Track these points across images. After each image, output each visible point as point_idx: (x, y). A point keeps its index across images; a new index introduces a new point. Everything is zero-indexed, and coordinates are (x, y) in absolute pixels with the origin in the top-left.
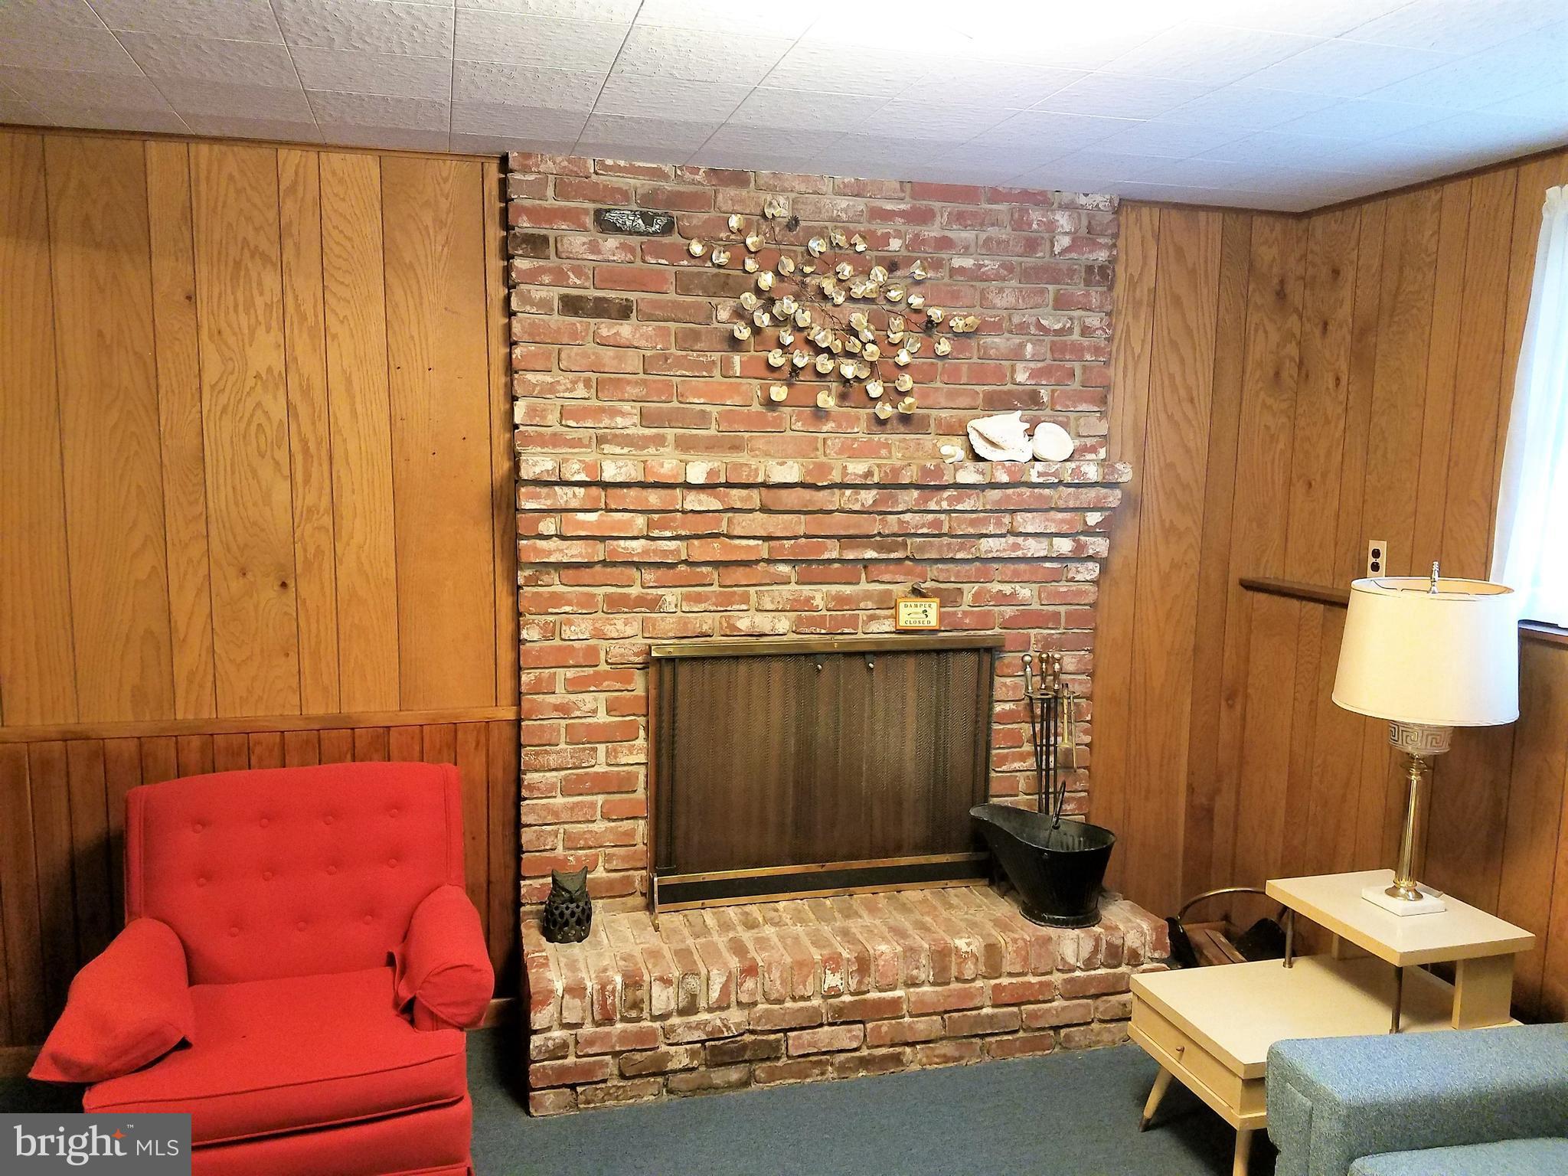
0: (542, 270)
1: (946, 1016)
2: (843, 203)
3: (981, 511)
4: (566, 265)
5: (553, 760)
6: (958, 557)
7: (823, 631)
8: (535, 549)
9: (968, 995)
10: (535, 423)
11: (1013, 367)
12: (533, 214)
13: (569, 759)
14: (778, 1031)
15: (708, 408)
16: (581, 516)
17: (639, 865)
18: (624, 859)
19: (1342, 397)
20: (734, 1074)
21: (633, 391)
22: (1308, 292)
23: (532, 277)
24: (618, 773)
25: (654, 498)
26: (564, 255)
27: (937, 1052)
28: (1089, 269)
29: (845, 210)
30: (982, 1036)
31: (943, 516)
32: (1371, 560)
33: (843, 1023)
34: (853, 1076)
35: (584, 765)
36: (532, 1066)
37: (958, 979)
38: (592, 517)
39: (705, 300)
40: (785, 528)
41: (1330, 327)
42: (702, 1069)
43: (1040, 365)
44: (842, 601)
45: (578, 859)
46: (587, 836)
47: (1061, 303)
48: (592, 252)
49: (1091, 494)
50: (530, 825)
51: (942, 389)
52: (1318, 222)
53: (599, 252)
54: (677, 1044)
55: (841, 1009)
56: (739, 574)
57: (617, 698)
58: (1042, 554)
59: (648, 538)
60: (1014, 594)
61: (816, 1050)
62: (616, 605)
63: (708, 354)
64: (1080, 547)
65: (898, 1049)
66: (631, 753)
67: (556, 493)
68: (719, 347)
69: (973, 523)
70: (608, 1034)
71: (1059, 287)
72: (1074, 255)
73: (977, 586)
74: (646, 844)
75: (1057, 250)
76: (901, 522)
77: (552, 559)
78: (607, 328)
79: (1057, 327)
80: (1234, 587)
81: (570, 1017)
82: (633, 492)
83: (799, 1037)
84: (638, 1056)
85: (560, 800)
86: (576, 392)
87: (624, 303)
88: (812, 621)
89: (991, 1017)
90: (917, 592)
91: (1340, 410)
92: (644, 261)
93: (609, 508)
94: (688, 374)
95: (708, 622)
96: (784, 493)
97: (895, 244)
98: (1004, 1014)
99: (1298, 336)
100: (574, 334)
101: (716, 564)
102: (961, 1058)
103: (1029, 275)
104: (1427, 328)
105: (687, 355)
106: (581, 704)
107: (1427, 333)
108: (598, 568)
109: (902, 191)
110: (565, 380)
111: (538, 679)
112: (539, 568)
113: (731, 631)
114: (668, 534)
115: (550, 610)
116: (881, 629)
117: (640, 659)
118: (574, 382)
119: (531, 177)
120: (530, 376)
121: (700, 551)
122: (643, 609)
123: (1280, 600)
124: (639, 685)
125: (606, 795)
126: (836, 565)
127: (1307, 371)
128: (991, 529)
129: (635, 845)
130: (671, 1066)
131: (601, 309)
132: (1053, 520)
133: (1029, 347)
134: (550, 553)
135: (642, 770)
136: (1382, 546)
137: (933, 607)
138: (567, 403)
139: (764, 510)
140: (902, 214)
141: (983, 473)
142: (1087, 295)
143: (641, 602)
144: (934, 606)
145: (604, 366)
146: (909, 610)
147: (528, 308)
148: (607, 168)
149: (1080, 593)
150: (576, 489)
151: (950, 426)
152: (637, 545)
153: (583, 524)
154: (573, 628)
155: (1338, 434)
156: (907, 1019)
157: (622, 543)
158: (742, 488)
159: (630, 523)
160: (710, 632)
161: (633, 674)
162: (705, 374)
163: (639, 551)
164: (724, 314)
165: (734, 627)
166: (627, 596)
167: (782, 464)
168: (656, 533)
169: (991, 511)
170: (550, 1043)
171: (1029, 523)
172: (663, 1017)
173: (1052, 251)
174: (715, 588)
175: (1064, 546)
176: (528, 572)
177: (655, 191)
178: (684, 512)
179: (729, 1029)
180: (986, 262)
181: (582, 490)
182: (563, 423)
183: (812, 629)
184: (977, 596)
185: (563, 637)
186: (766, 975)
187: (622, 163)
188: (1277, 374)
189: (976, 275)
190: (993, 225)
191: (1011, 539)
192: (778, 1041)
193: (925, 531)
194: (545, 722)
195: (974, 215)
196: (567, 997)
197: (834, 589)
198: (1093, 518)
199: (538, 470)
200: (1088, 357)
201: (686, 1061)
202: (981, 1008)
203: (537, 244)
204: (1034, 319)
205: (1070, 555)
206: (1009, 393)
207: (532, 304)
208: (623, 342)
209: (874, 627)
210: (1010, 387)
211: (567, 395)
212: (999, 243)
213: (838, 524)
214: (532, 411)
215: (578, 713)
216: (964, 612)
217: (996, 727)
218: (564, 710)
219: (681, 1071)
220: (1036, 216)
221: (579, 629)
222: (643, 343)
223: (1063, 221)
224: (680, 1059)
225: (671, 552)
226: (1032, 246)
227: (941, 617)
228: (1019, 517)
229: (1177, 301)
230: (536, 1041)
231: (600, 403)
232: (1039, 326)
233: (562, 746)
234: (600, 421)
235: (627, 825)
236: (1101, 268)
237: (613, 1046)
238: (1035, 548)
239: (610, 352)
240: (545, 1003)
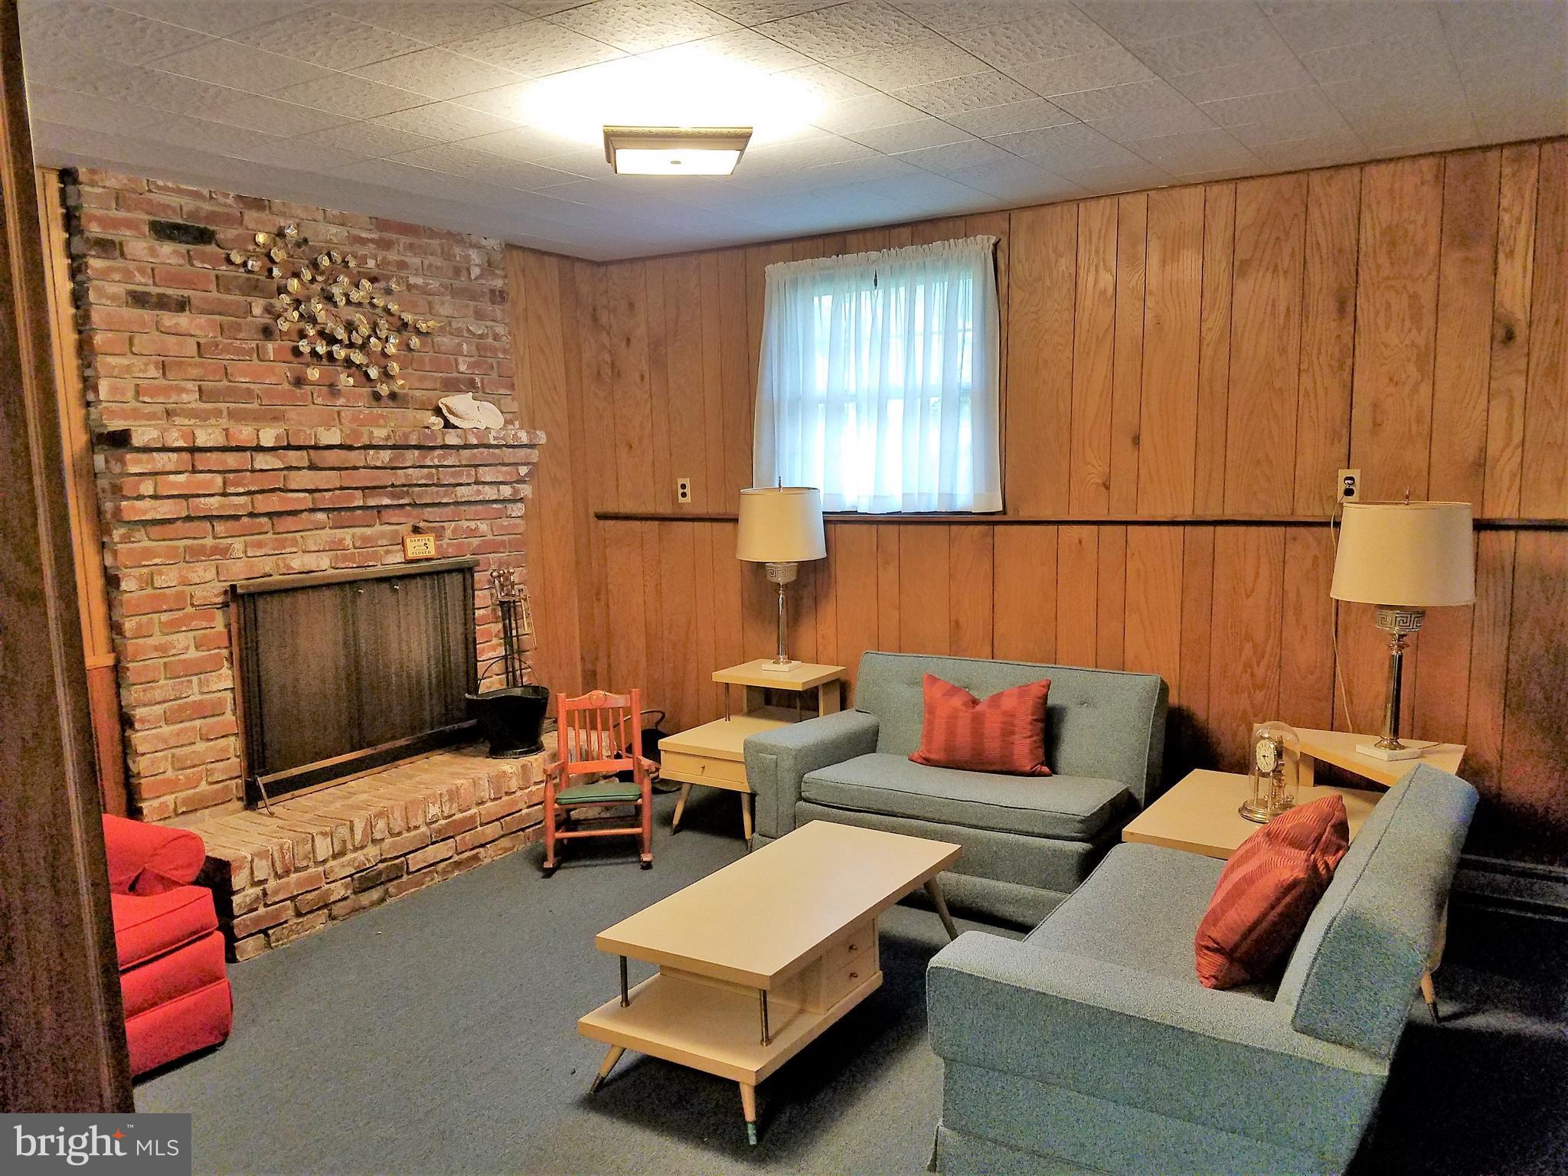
0: (110, 269)
1: (502, 820)
2: (334, 229)
3: (458, 466)
4: (132, 266)
5: (158, 695)
6: (444, 501)
7: (354, 565)
8: (133, 508)
9: (514, 802)
10: (116, 399)
11: (456, 360)
12: (103, 222)
13: (171, 692)
14: (400, 856)
15: (252, 386)
16: (172, 477)
17: (235, 775)
18: (223, 771)
19: (647, 387)
20: (375, 894)
21: (194, 372)
22: (611, 316)
23: (104, 275)
24: (211, 699)
25: (232, 460)
26: (129, 257)
27: (499, 847)
28: (492, 291)
29: (335, 235)
30: (523, 830)
31: (434, 470)
32: (681, 491)
33: (443, 840)
34: (451, 876)
35: (183, 696)
36: (235, 921)
37: (507, 793)
38: (181, 478)
39: (241, 298)
40: (328, 482)
41: (632, 342)
42: (352, 896)
43: (473, 359)
44: (365, 539)
45: (187, 777)
46: (193, 756)
47: (479, 315)
48: (152, 256)
49: (523, 452)
50: (143, 754)
51: (412, 374)
52: (613, 268)
53: (157, 256)
54: (334, 881)
55: (440, 830)
56: (289, 523)
57: (204, 635)
58: (494, 497)
59: (224, 494)
60: (477, 528)
61: (426, 864)
62: (195, 555)
63: (249, 342)
64: (516, 491)
65: (476, 851)
66: (221, 681)
67: (154, 459)
68: (256, 336)
69: (453, 475)
70: (288, 883)
71: (477, 303)
72: (483, 282)
73: (453, 524)
74: (238, 757)
75: (473, 277)
76: (407, 476)
77: (148, 517)
78: (169, 319)
79: (480, 332)
80: (592, 518)
81: (259, 876)
82: (215, 455)
83: (415, 857)
84: (309, 896)
85: (166, 730)
86: (148, 373)
87: (181, 299)
88: (345, 558)
89: (528, 814)
90: (416, 530)
91: (646, 396)
92: (192, 265)
93: (196, 469)
94: (234, 358)
95: (267, 565)
96: (327, 453)
97: (371, 263)
98: (535, 811)
99: (609, 347)
100: (143, 324)
101: (269, 515)
102: (514, 847)
103: (455, 293)
104: (700, 345)
105: (232, 343)
106: (176, 644)
107: (700, 348)
108: (179, 523)
109: (371, 224)
110: (138, 362)
111: (139, 626)
112: (132, 527)
113: (288, 570)
114: (241, 490)
115: (143, 563)
116: (392, 561)
117: (220, 600)
118: (146, 364)
119: (100, 190)
120: (110, 359)
121: (264, 503)
122: (217, 557)
123: (628, 523)
124: (219, 621)
125: (202, 720)
126: (359, 512)
127: (619, 371)
128: (464, 480)
129: (229, 759)
130: (333, 898)
131: (162, 303)
132: (500, 472)
133: (465, 345)
134: (145, 512)
135: (229, 695)
136: (687, 481)
137: (430, 540)
138: (140, 382)
139: (312, 467)
140: (372, 241)
141: (460, 437)
142: (494, 310)
143: (215, 550)
144: (432, 539)
145: (169, 350)
146: (414, 543)
147: (104, 301)
148: (159, 187)
149: (516, 526)
150: (171, 454)
151: (423, 402)
152: (214, 501)
153: (174, 485)
154: (163, 577)
155: (648, 411)
156: (479, 828)
157: (202, 500)
158: (296, 450)
159: (211, 482)
160: (271, 572)
161: (214, 613)
162: (247, 358)
163: (216, 506)
164: (257, 310)
165: (289, 567)
166: (203, 546)
167: (328, 430)
168: (231, 490)
169: (466, 466)
170: (248, 900)
171: (486, 474)
172: (324, 862)
173: (470, 277)
174: (270, 535)
175: (506, 491)
176: (122, 531)
177: (198, 209)
178: (253, 471)
179: (369, 861)
180: (431, 282)
181: (175, 454)
182: (141, 399)
183: (347, 564)
184: (454, 531)
185: (156, 585)
186: (390, 816)
187: (170, 185)
188: (599, 373)
189: (425, 291)
190: (432, 254)
191: (475, 487)
192: (403, 862)
193: (423, 481)
194: (147, 662)
195: (420, 246)
196: (256, 859)
197: (359, 531)
198: (523, 470)
199: (146, 438)
200: (501, 356)
201: (342, 893)
202: (521, 810)
203: (106, 247)
204: (465, 326)
205: (511, 497)
206: (457, 379)
207: (108, 298)
208: (182, 331)
209: (390, 559)
210: (455, 375)
211: (141, 375)
212: (437, 268)
213: (364, 478)
214: (113, 390)
215: (174, 651)
216: (448, 544)
217: (477, 628)
218: (162, 649)
219: (340, 900)
220: (458, 250)
221: (167, 578)
222: (197, 332)
223: (475, 256)
224: (338, 890)
225: (241, 505)
226: (457, 272)
227: (438, 548)
228: (481, 470)
229: (539, 318)
230: (236, 899)
231: (165, 382)
232: (469, 330)
233: (162, 682)
234: (169, 398)
235: (222, 742)
236: (500, 291)
237: (292, 892)
238: (490, 493)
239: (173, 339)
240: (240, 868)
